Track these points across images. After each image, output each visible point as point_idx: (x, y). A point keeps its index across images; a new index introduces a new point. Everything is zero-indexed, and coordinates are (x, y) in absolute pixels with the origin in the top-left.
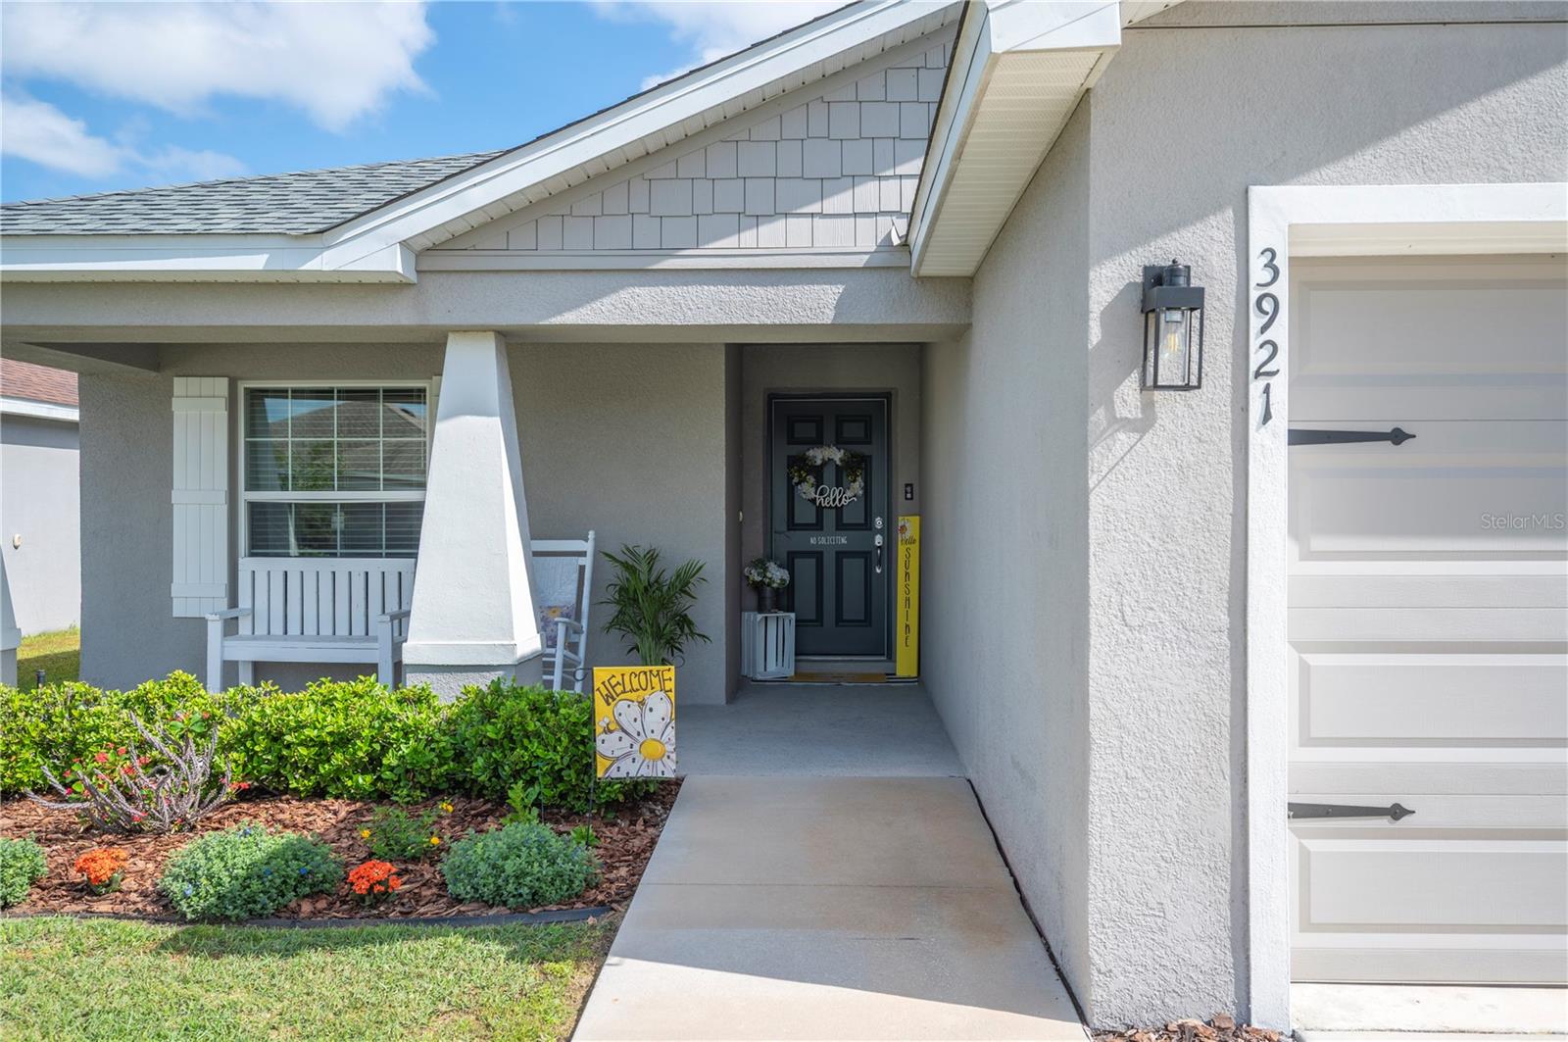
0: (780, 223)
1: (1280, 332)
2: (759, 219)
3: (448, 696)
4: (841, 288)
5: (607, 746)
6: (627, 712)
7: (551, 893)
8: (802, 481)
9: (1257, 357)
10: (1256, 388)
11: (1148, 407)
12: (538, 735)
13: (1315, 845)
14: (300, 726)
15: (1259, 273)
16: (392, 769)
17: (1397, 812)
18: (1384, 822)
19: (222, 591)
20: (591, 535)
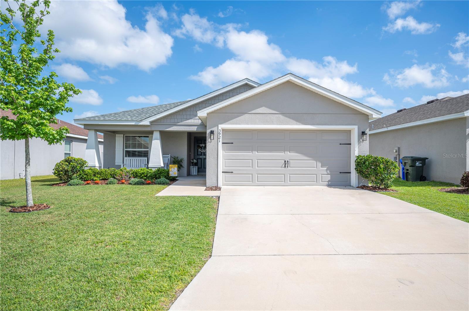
0: (191, 120)
1: (221, 135)
3: (154, 170)
4: (197, 127)
5: (170, 173)
6: (172, 169)
7: (165, 183)
8: (199, 149)
9: (219, 137)
10: (219, 139)
11: (211, 141)
12: (164, 173)
13: (226, 175)
14: (139, 172)
15: (219, 131)
16: (148, 176)
17: (232, 172)
18: (231, 173)
19: (122, 162)
20: (170, 155)
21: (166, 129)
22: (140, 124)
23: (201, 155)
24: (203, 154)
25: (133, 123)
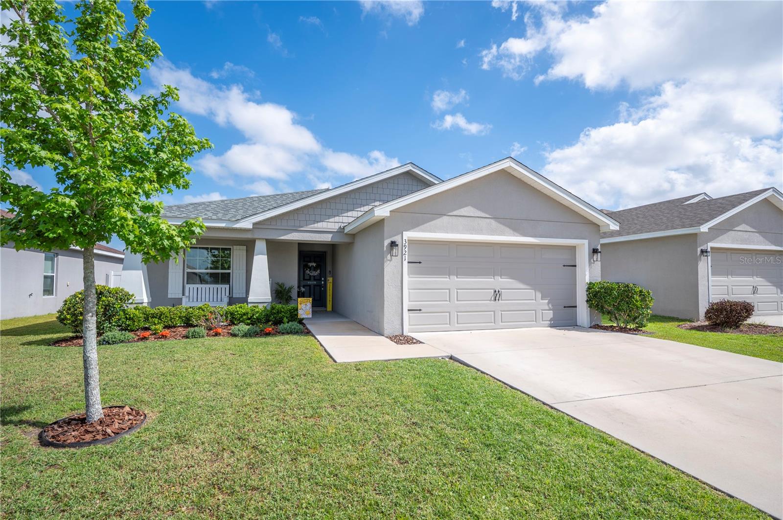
0: (321, 223)
1: (406, 249)
2: (318, 222)
3: (261, 307)
4: (332, 235)
5: (300, 312)
6: (303, 306)
7: (299, 331)
8: (307, 270)
9: (404, 252)
10: (404, 256)
11: (391, 258)
12: (283, 312)
13: (410, 315)
14: (237, 311)
15: (404, 242)
16: (254, 319)
17: (420, 310)
18: (418, 311)
19: (181, 292)
21: (280, 237)
22: (234, 226)
23: (309, 280)
24: (312, 278)
25: (223, 225)
